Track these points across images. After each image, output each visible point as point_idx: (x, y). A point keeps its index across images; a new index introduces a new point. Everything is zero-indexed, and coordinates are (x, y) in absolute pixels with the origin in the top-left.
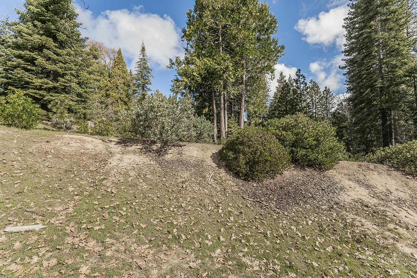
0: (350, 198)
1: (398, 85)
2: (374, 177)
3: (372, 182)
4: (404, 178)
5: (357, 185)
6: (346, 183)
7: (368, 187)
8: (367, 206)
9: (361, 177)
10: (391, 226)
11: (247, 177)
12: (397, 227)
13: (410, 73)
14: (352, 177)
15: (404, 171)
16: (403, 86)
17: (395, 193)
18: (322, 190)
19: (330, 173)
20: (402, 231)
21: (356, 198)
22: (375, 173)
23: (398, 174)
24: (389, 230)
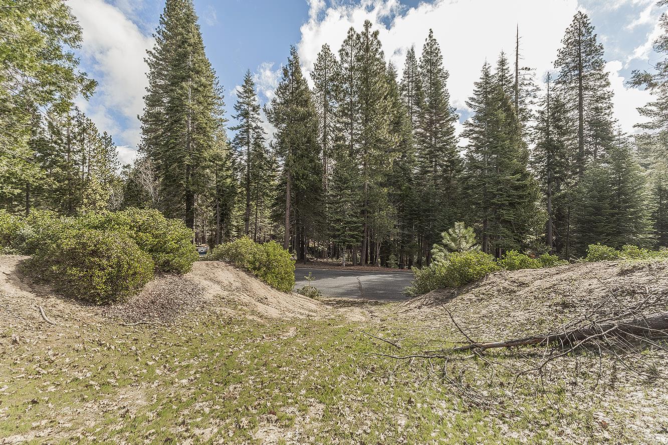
0: (212, 295)
1: (204, 168)
2: (220, 273)
3: (220, 279)
4: (236, 272)
5: (212, 283)
6: (205, 283)
7: (218, 283)
8: (223, 298)
9: (212, 276)
10: (240, 307)
11: (107, 300)
12: (242, 307)
13: (214, 159)
14: (206, 276)
15: (234, 265)
16: (208, 171)
17: (234, 284)
18: (189, 294)
19: (188, 276)
20: (244, 308)
21: (215, 294)
22: (220, 270)
23: (230, 268)
24: (240, 310)
